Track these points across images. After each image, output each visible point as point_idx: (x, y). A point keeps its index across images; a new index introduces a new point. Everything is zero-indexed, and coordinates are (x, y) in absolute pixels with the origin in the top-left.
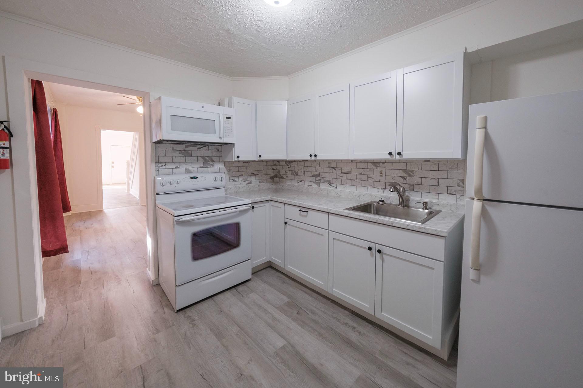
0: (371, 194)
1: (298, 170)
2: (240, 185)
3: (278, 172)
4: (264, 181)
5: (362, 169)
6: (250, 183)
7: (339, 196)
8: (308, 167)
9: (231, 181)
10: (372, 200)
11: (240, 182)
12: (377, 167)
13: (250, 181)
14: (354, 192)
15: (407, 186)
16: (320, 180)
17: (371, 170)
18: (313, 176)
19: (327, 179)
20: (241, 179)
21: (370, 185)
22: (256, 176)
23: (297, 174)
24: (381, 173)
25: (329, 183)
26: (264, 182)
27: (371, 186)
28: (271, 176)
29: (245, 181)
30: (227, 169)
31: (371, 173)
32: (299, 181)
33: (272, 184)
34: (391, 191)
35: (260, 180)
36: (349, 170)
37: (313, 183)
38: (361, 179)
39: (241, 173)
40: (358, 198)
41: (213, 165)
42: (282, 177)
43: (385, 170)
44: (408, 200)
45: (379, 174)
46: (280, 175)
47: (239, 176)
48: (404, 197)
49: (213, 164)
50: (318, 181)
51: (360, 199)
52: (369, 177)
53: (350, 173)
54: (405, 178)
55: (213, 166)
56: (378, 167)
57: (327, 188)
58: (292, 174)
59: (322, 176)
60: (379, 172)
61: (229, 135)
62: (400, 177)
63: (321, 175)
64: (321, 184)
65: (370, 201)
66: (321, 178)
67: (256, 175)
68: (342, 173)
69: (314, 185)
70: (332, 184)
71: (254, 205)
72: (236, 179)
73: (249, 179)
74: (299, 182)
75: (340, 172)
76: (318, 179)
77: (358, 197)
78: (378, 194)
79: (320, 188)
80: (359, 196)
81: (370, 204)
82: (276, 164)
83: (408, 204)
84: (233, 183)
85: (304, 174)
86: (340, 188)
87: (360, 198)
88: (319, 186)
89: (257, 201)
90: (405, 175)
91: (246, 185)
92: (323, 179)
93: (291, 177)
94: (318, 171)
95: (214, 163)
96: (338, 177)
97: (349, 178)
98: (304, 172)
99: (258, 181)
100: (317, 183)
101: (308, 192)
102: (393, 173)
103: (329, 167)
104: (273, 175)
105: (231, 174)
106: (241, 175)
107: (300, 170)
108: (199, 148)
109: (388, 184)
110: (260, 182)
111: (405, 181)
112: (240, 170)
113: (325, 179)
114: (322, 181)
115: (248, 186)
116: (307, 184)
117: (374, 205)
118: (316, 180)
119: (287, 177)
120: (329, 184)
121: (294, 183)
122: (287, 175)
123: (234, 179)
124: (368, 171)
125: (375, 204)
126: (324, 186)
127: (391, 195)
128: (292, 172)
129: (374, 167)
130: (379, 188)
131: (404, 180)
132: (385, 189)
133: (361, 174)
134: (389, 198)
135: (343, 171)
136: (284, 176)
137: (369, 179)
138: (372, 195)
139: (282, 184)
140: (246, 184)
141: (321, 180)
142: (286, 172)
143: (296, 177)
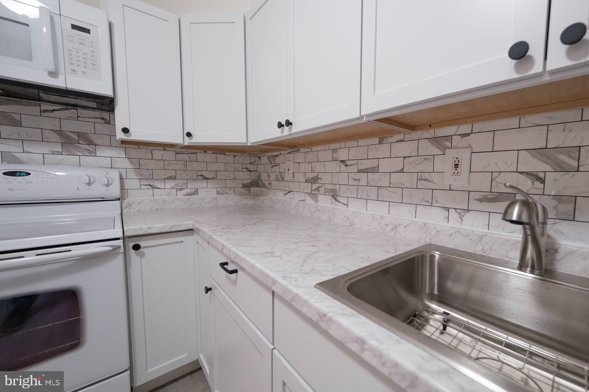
0: (425, 224)
1: (285, 169)
2: (169, 196)
3: (259, 177)
4: (228, 192)
5: (405, 158)
6: (196, 192)
7: (352, 225)
8: (299, 163)
9: (142, 187)
10: (428, 242)
11: (169, 191)
12: (444, 149)
13: (194, 190)
14: (382, 218)
15: (549, 203)
16: (318, 189)
17: (426, 158)
18: (307, 181)
19: (330, 187)
20: (170, 184)
21: (424, 200)
22: (209, 181)
23: (283, 179)
24: (456, 166)
25: (335, 196)
26: (227, 194)
27: (427, 202)
28: (245, 182)
29: (181, 189)
30: (132, 163)
31: (427, 166)
32: (287, 192)
33: (246, 196)
34: (514, 218)
35: (218, 189)
36: (374, 163)
37: (307, 196)
38: (402, 184)
39: (173, 173)
40: (392, 233)
41: (90, 152)
42: (264, 186)
43: (469, 154)
44: (553, 250)
45: (450, 168)
46: (261, 181)
47: (167, 178)
48: (543, 242)
49: (92, 150)
50: (315, 190)
51: (397, 235)
52: (421, 179)
53: (374, 170)
54: (541, 175)
55: (93, 154)
56: (448, 148)
57: (330, 206)
58: (277, 180)
59: (322, 182)
60: (451, 164)
61: (84, 73)
62: (521, 173)
63: (320, 179)
64: (320, 197)
65: (422, 243)
66: (320, 185)
67: (207, 179)
68: (360, 171)
69: (309, 201)
70: (339, 198)
71: (139, 241)
72: (157, 184)
73: (192, 186)
74: (286, 194)
75: (354, 169)
76: (315, 186)
77: (393, 229)
78: (446, 224)
79: (318, 206)
80: (395, 228)
81: (423, 257)
82: (255, 161)
83: (552, 264)
84: (150, 192)
85: (293, 177)
86: (355, 206)
87: (395, 233)
88: (317, 201)
89: (149, 232)
90: (539, 166)
91: (184, 197)
92: (323, 188)
93: (275, 184)
94: (315, 171)
95: (94, 147)
96: (351, 182)
97: (373, 183)
98: (293, 173)
99: (215, 190)
100: (313, 195)
101: (298, 212)
102: (496, 164)
103: (334, 160)
104: (250, 181)
105: (144, 172)
106: (170, 177)
107: (287, 170)
108: (46, 111)
109: (478, 195)
110: (218, 193)
111: (541, 186)
112: (169, 168)
113: (327, 186)
114: (322, 190)
115: (189, 199)
116: (297, 197)
117: (432, 257)
118: (312, 189)
119: (270, 184)
120: (335, 198)
121: (280, 195)
122: (269, 182)
123: (152, 184)
124: (419, 162)
125: (437, 255)
126: (325, 202)
127: (487, 231)
128: (277, 175)
129: (436, 151)
130: (448, 209)
131: (538, 184)
132: (468, 210)
133: (402, 171)
134: (481, 238)
135: (361, 167)
136: (266, 183)
137: (422, 184)
138: (427, 225)
139: (262, 198)
140: (186, 195)
141: (320, 189)
142: (268, 175)
143: (282, 183)
